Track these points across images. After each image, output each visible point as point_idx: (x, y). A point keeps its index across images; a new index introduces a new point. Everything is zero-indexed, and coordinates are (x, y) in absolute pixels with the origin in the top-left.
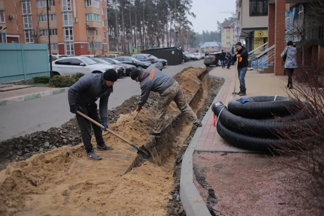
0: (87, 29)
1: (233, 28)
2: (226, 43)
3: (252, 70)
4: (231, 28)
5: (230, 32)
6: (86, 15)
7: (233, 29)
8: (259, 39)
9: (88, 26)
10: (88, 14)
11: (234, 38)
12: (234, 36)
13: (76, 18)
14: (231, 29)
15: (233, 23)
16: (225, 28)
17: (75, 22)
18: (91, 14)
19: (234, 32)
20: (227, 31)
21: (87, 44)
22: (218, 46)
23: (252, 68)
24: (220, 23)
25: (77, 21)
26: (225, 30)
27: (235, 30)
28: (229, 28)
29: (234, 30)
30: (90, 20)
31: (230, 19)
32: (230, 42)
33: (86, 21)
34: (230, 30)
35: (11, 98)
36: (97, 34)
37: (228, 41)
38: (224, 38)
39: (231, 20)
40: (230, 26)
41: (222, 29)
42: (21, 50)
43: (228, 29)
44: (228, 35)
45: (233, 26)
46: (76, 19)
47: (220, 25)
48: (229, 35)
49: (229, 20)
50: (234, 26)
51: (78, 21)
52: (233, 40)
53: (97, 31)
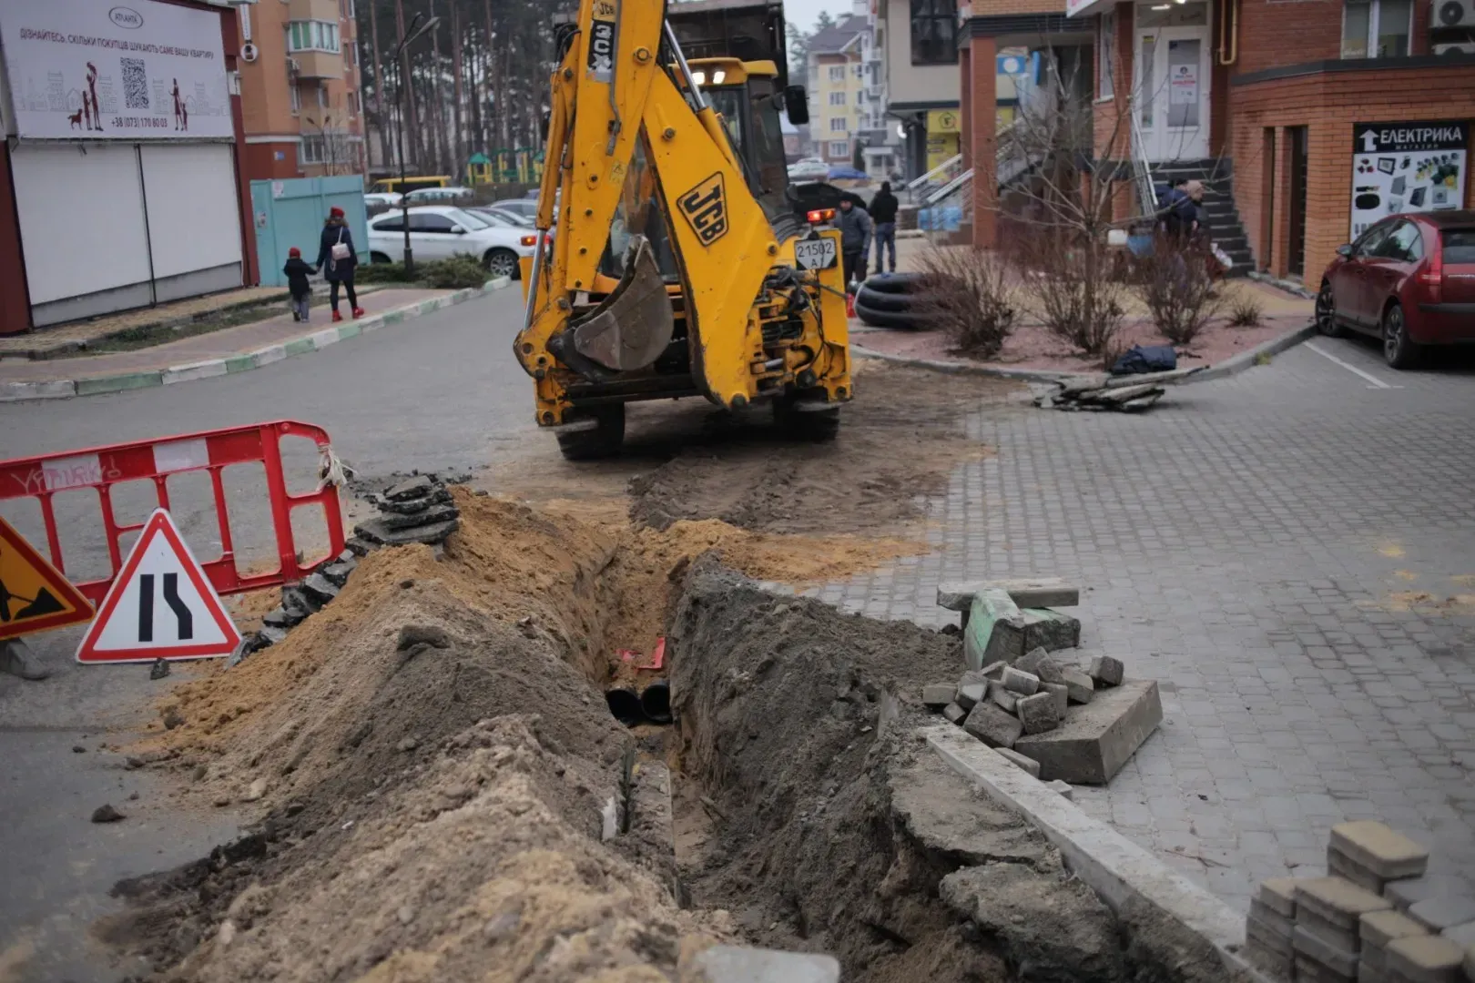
0: (291, 83)
1: (858, 58)
2: (829, 123)
3: (919, 236)
4: (849, 58)
5: (843, 76)
6: (287, 29)
7: (855, 65)
8: (943, 139)
9: (296, 72)
10: (295, 23)
11: (860, 101)
12: (860, 94)
13: (250, 41)
14: (851, 66)
15: (857, 37)
16: (823, 58)
17: (250, 57)
18: (306, 24)
19: (860, 76)
20: (831, 71)
21: (292, 144)
23: (920, 231)
24: (801, 34)
25: (255, 52)
26: (825, 68)
27: (864, 71)
28: (841, 58)
29: (860, 69)
30: (303, 49)
31: (845, 20)
32: (844, 120)
33: (289, 54)
34: (843, 69)
35: (412, 306)
36: (327, 103)
37: (837, 112)
38: (818, 101)
39: (845, 26)
40: (842, 50)
41: (811, 62)
42: (320, 196)
43: (835, 66)
44: (835, 91)
45: (855, 49)
46: (253, 46)
47: (800, 43)
48: (840, 90)
49: (840, 23)
50: (860, 50)
51: (259, 56)
52: (858, 111)
53: (325, 90)
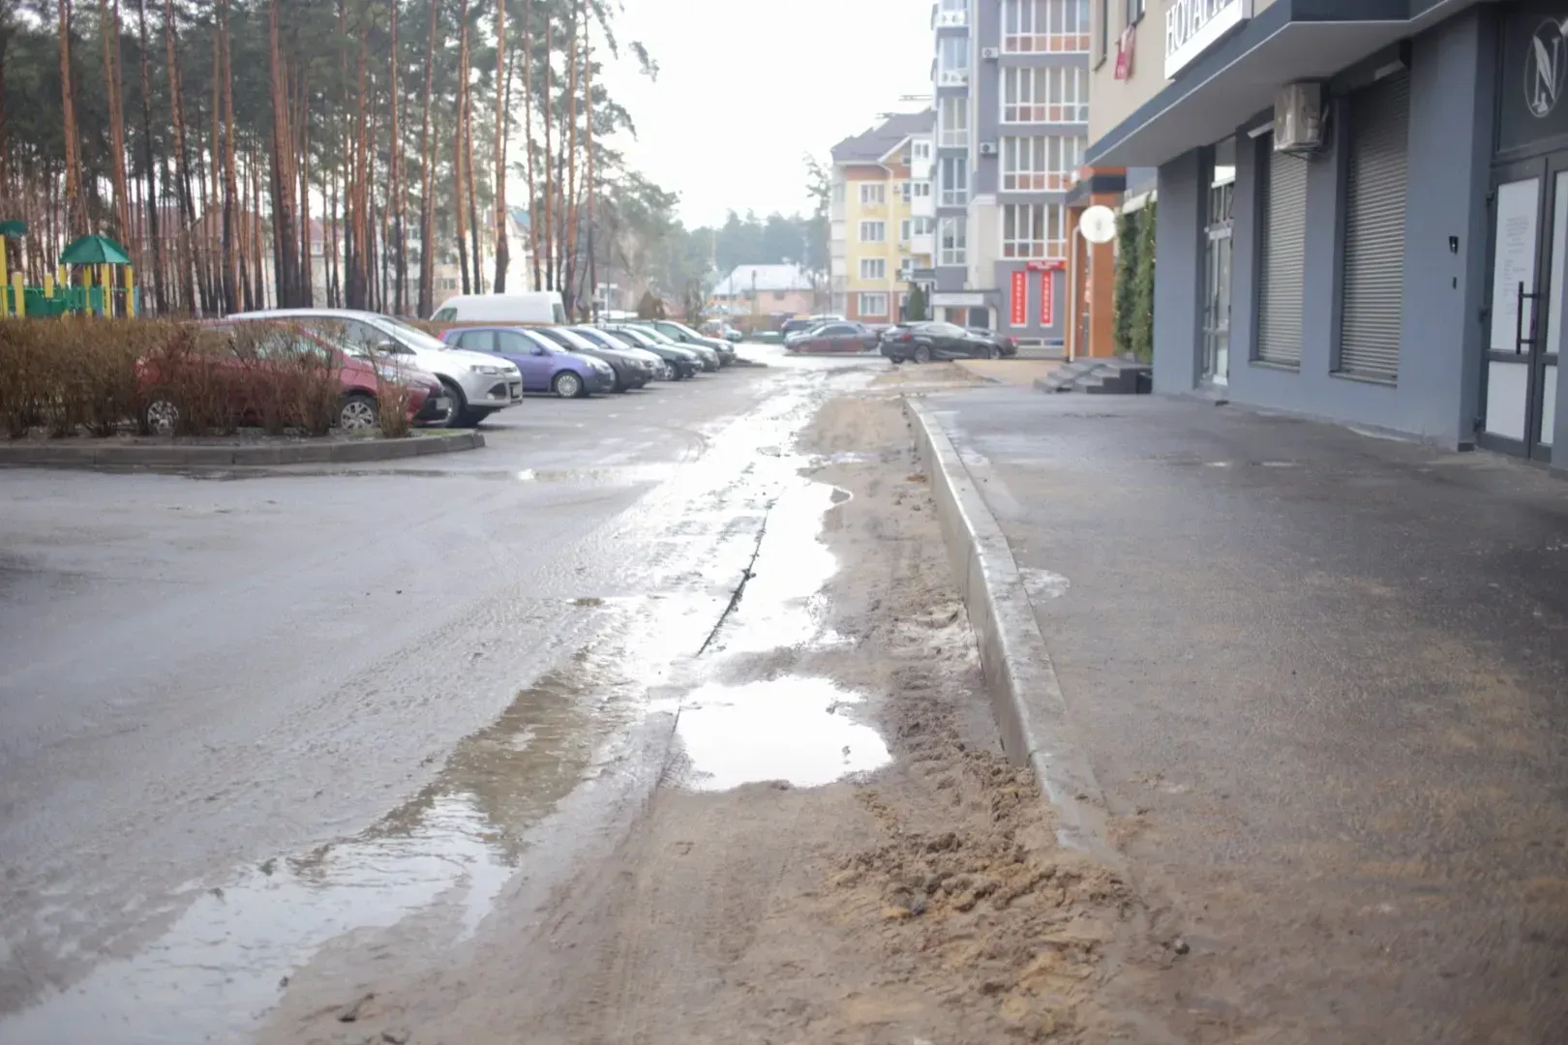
1: (906, 172)
2: (859, 266)
4: (891, 171)
5: (881, 198)
7: (900, 183)
11: (906, 236)
12: (906, 225)
14: (893, 183)
15: (903, 143)
16: (856, 172)
19: (907, 199)
20: (865, 191)
22: (808, 286)
26: (855, 187)
27: (912, 189)
28: (880, 172)
29: (907, 189)
32: (879, 261)
34: (881, 188)
37: (871, 251)
38: (845, 234)
39: (888, 128)
40: (881, 161)
43: (871, 183)
44: (870, 219)
45: (901, 160)
48: (876, 220)
49: (879, 125)
50: (908, 161)
52: (901, 250)
